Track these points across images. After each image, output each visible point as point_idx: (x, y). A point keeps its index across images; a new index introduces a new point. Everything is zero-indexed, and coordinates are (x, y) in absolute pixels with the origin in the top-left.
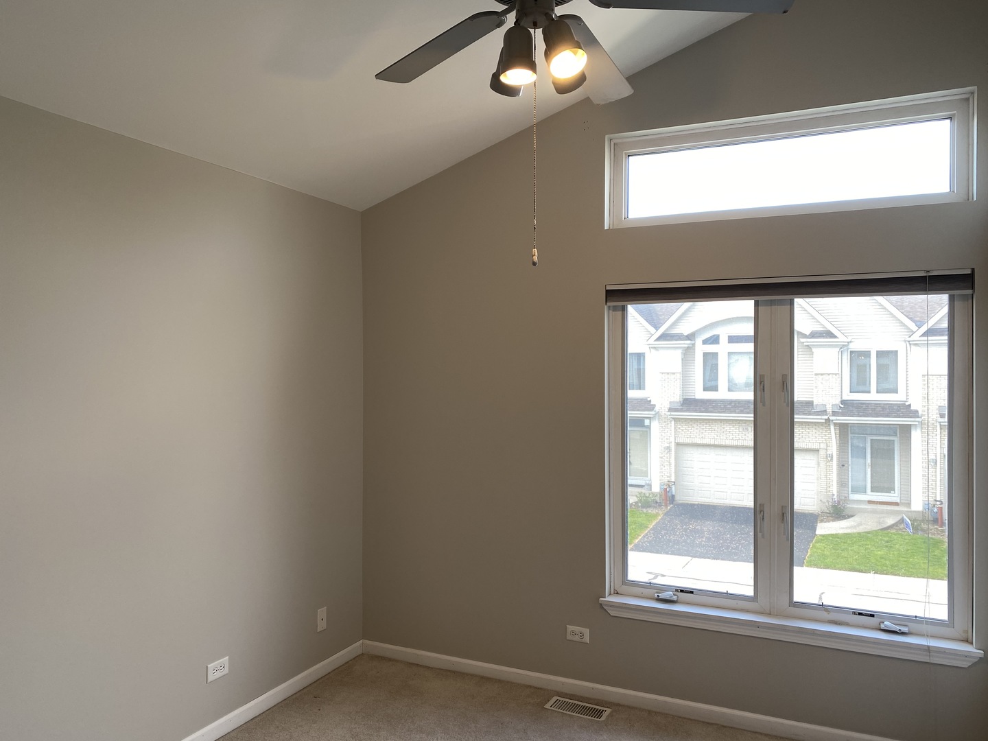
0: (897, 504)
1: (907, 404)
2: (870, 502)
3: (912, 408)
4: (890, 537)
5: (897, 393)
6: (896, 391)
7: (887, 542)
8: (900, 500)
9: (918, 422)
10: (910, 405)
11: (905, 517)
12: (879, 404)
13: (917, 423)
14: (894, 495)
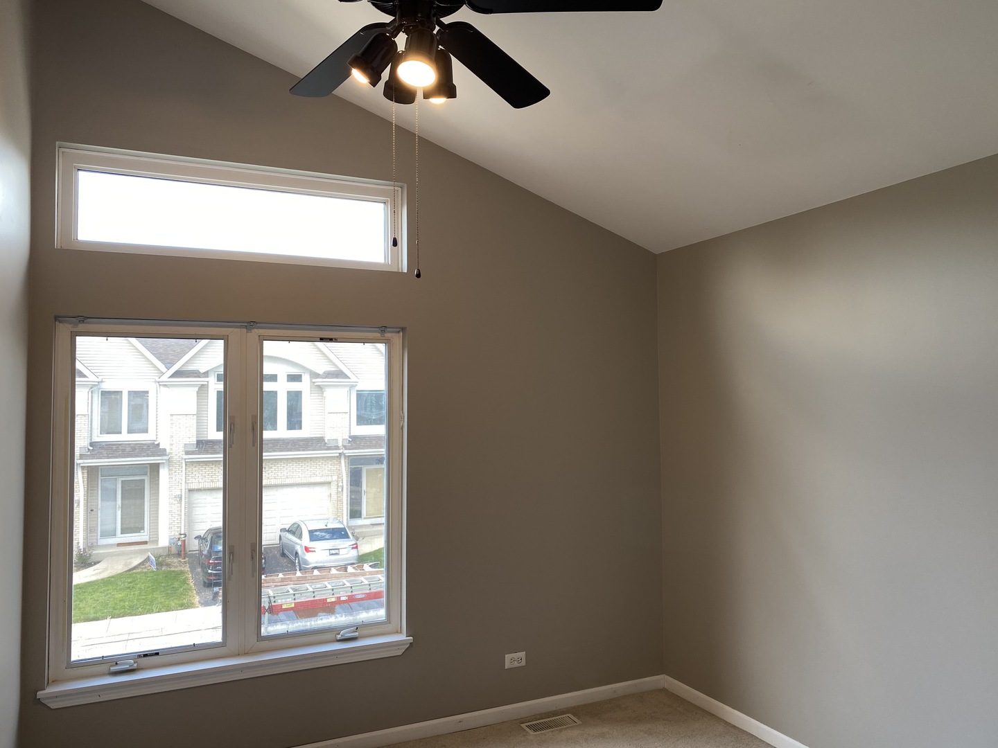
0: (146, 543)
1: (156, 443)
2: (119, 545)
3: (161, 447)
4: (134, 577)
5: (147, 432)
6: (146, 431)
7: (131, 583)
8: (150, 538)
9: (166, 460)
10: (158, 445)
11: (151, 555)
12: (130, 444)
13: (164, 461)
14: (143, 534)
